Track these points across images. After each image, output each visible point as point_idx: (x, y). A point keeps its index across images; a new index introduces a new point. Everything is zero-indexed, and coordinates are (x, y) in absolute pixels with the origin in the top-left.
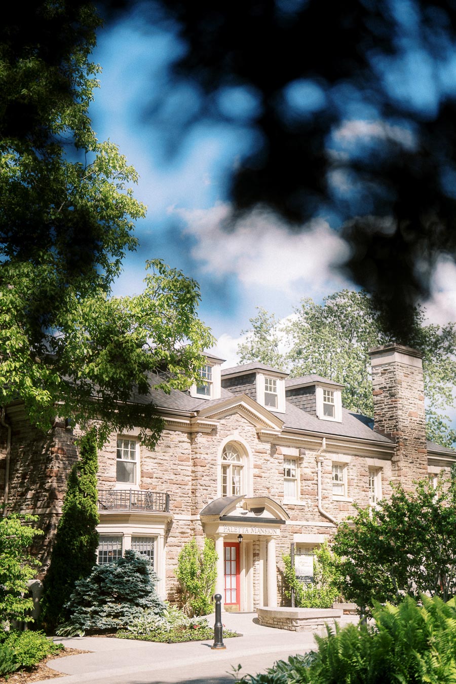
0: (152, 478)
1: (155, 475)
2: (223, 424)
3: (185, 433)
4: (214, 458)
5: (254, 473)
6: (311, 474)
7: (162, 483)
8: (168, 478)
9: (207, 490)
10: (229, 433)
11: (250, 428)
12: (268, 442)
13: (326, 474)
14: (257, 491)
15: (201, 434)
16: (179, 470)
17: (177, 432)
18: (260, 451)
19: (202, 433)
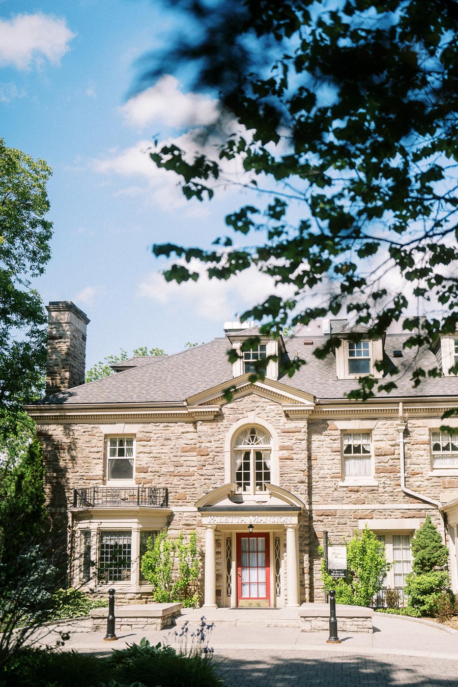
0: (147, 472)
1: (150, 469)
2: (232, 408)
3: (190, 423)
4: (221, 446)
5: (280, 455)
6: (389, 447)
7: (159, 476)
8: (167, 471)
9: (210, 479)
10: (240, 416)
11: (273, 407)
12: (302, 419)
13: (418, 445)
14: (286, 475)
15: (201, 422)
16: (182, 462)
17: (179, 424)
18: (289, 430)
19: (203, 421)
